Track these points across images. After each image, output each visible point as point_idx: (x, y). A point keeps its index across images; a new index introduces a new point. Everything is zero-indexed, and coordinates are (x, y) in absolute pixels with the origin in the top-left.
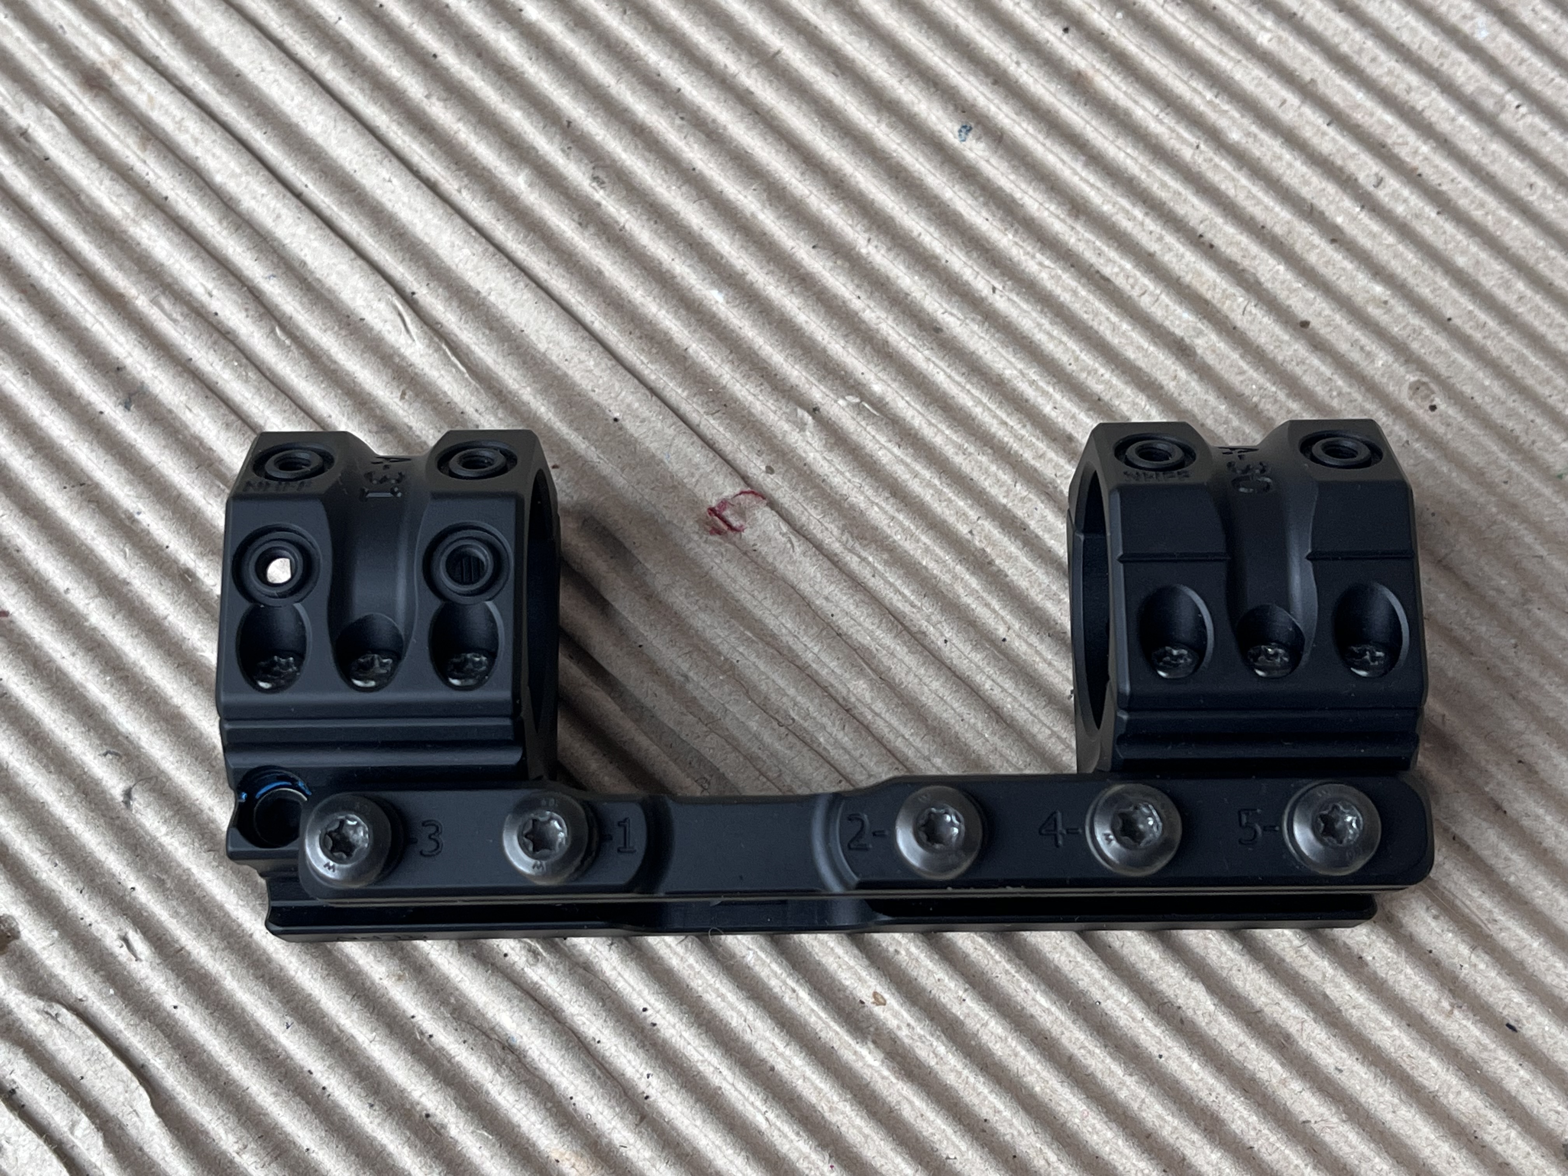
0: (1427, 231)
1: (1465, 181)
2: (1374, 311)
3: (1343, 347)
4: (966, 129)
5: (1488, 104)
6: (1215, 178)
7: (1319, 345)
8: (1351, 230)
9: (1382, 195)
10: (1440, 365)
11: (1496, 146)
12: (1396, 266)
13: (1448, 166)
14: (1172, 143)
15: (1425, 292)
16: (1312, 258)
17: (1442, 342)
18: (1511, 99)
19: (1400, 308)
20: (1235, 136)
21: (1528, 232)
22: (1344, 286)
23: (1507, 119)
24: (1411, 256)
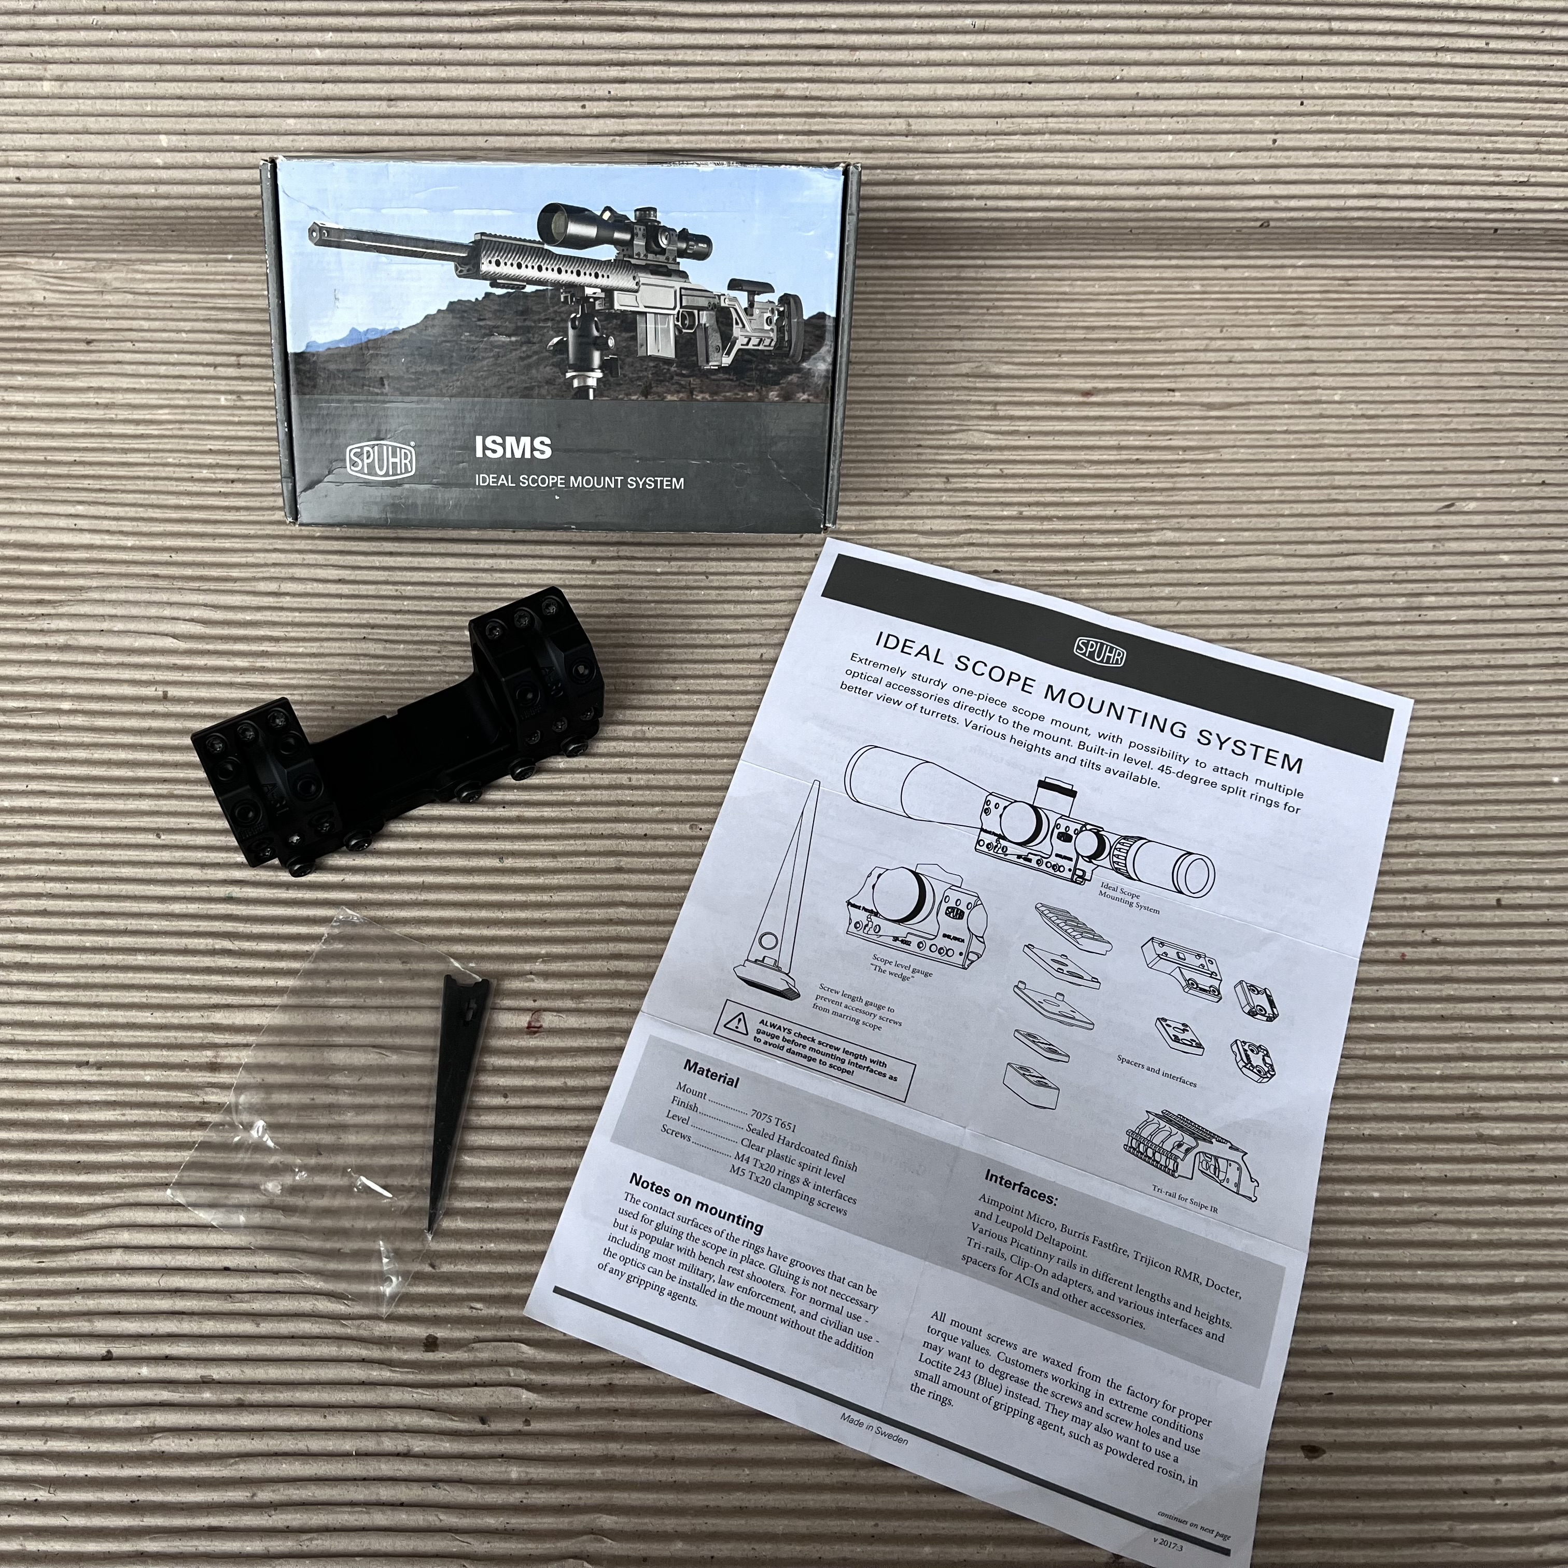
0: (654, 783)
1: (653, 761)
2: (661, 816)
3: (662, 833)
4: (501, 859)
5: (639, 735)
6: (583, 815)
7: (655, 838)
8: (634, 799)
9: (634, 782)
10: (692, 816)
11: (652, 744)
12: (655, 799)
13: (644, 760)
14: (563, 815)
15: (670, 799)
16: (631, 815)
17: (687, 809)
18: (645, 728)
19: (667, 809)
20: (578, 799)
21: (682, 760)
22: (647, 816)
23: (648, 735)
24: (657, 793)
